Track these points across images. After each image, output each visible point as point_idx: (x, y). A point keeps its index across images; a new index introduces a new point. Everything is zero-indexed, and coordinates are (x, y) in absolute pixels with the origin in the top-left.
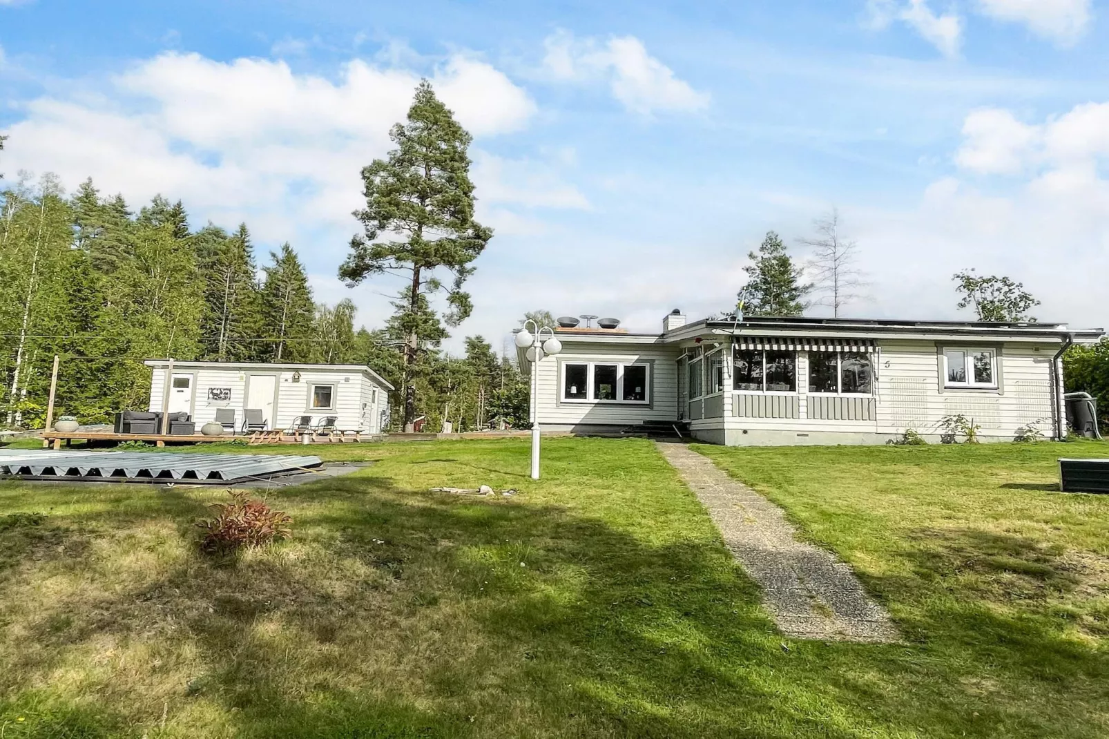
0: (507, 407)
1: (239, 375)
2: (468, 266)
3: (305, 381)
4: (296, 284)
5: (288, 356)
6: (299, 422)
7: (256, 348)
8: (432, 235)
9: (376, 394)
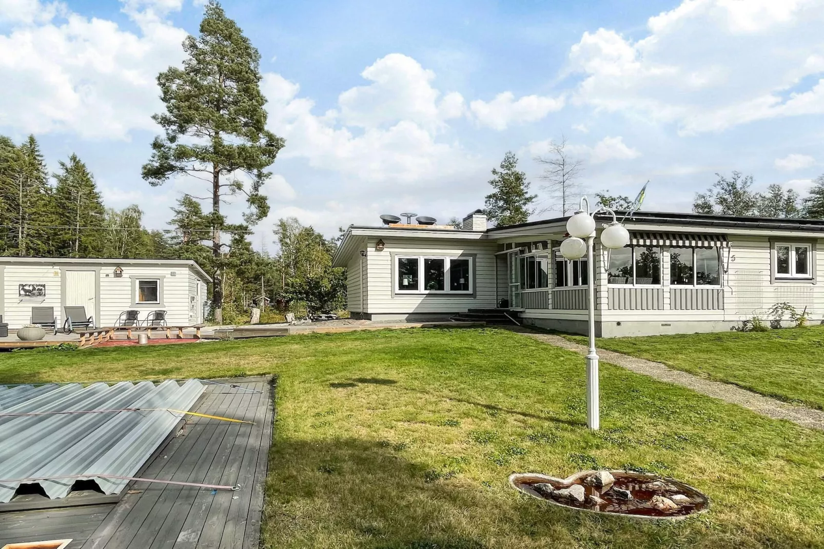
0: (300, 293)
1: (53, 271)
2: (265, 170)
3: (127, 276)
4: (86, 190)
5: (84, 252)
6: (124, 317)
7: (55, 244)
8: (231, 140)
9: (199, 286)
